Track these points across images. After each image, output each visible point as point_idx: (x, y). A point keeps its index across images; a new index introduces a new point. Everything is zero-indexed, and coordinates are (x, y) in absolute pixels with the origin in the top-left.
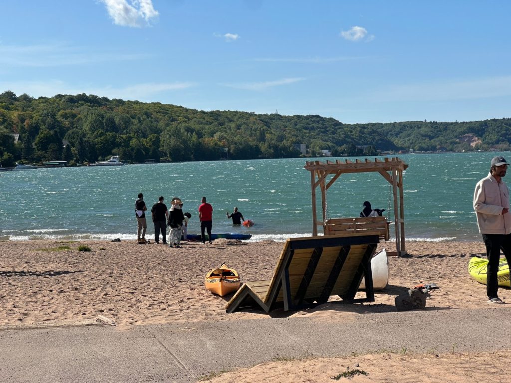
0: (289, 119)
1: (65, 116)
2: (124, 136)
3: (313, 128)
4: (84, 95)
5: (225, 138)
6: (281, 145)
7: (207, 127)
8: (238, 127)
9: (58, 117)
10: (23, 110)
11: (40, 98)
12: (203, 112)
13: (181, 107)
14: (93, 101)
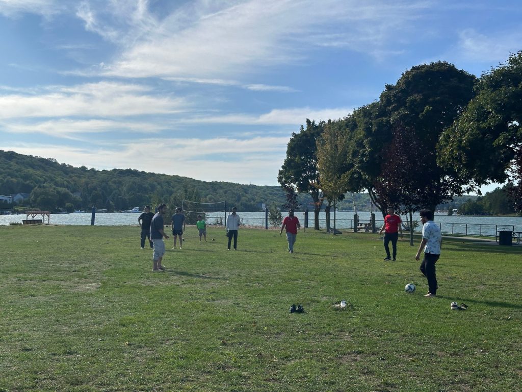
0: (261, 188)
1: (114, 182)
2: (147, 196)
3: (276, 194)
4: (130, 170)
5: (213, 198)
6: (249, 204)
7: (204, 191)
8: (226, 192)
9: (110, 183)
10: (89, 179)
11: (103, 170)
12: (205, 182)
13: (191, 178)
14: (134, 173)
